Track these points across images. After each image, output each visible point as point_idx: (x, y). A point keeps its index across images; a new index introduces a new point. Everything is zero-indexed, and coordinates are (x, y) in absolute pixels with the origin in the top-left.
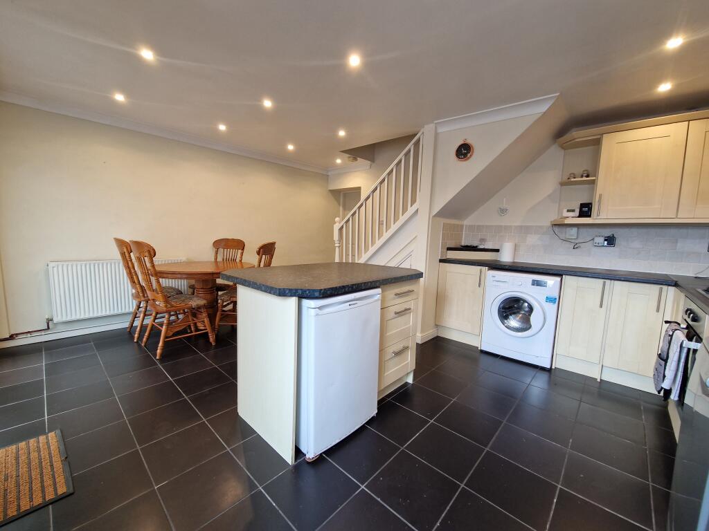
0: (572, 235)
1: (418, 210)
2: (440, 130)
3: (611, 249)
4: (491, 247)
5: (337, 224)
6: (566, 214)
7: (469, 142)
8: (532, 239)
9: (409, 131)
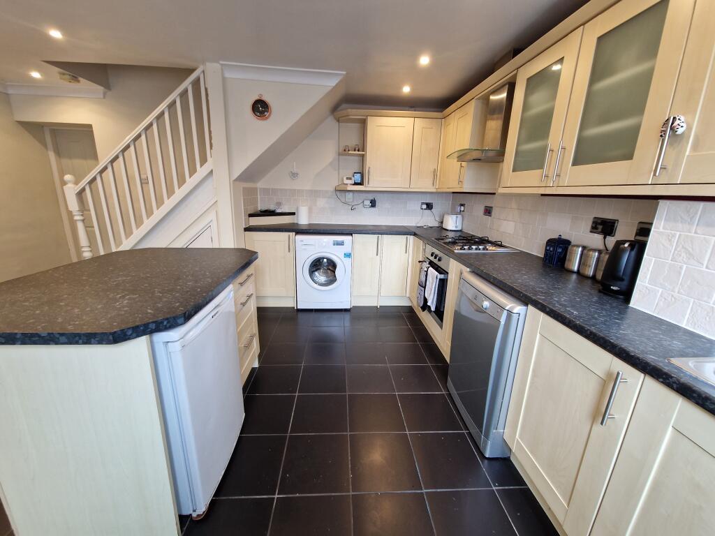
0: (349, 199)
1: (212, 171)
2: (227, 75)
3: (373, 209)
4: (287, 211)
5: (70, 185)
6: (346, 181)
7: (265, 98)
8: (321, 202)
9: (184, 63)
